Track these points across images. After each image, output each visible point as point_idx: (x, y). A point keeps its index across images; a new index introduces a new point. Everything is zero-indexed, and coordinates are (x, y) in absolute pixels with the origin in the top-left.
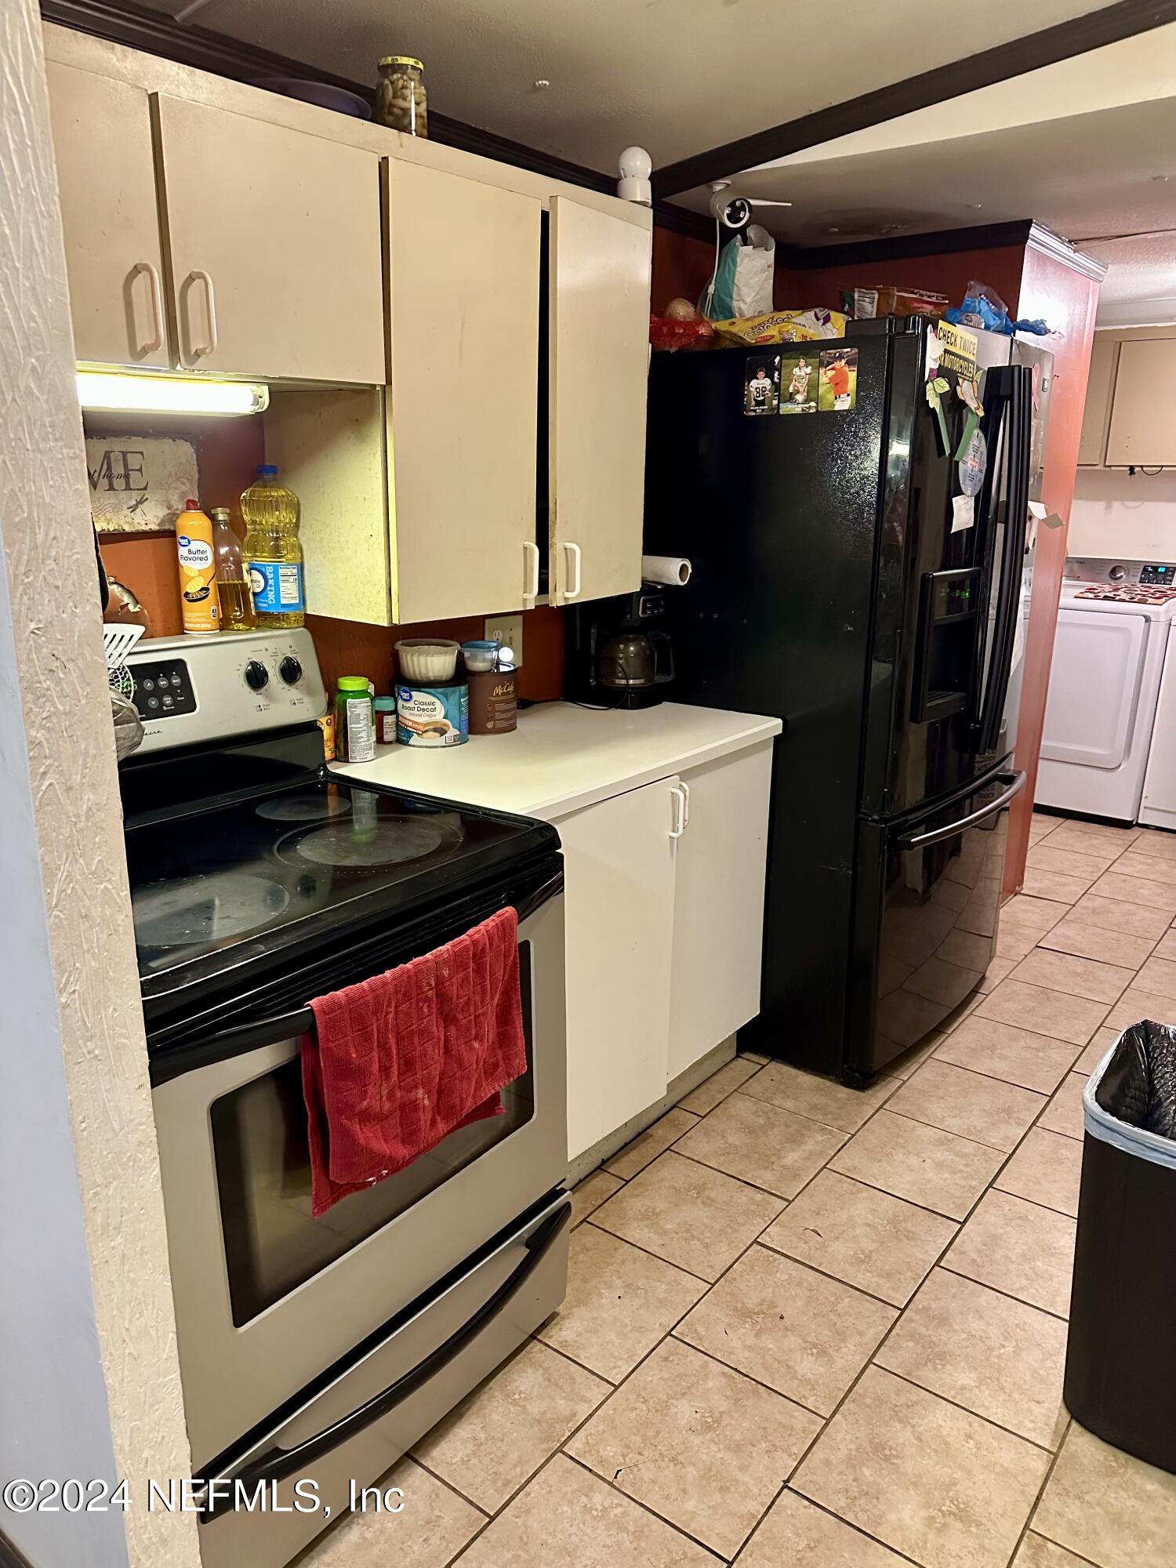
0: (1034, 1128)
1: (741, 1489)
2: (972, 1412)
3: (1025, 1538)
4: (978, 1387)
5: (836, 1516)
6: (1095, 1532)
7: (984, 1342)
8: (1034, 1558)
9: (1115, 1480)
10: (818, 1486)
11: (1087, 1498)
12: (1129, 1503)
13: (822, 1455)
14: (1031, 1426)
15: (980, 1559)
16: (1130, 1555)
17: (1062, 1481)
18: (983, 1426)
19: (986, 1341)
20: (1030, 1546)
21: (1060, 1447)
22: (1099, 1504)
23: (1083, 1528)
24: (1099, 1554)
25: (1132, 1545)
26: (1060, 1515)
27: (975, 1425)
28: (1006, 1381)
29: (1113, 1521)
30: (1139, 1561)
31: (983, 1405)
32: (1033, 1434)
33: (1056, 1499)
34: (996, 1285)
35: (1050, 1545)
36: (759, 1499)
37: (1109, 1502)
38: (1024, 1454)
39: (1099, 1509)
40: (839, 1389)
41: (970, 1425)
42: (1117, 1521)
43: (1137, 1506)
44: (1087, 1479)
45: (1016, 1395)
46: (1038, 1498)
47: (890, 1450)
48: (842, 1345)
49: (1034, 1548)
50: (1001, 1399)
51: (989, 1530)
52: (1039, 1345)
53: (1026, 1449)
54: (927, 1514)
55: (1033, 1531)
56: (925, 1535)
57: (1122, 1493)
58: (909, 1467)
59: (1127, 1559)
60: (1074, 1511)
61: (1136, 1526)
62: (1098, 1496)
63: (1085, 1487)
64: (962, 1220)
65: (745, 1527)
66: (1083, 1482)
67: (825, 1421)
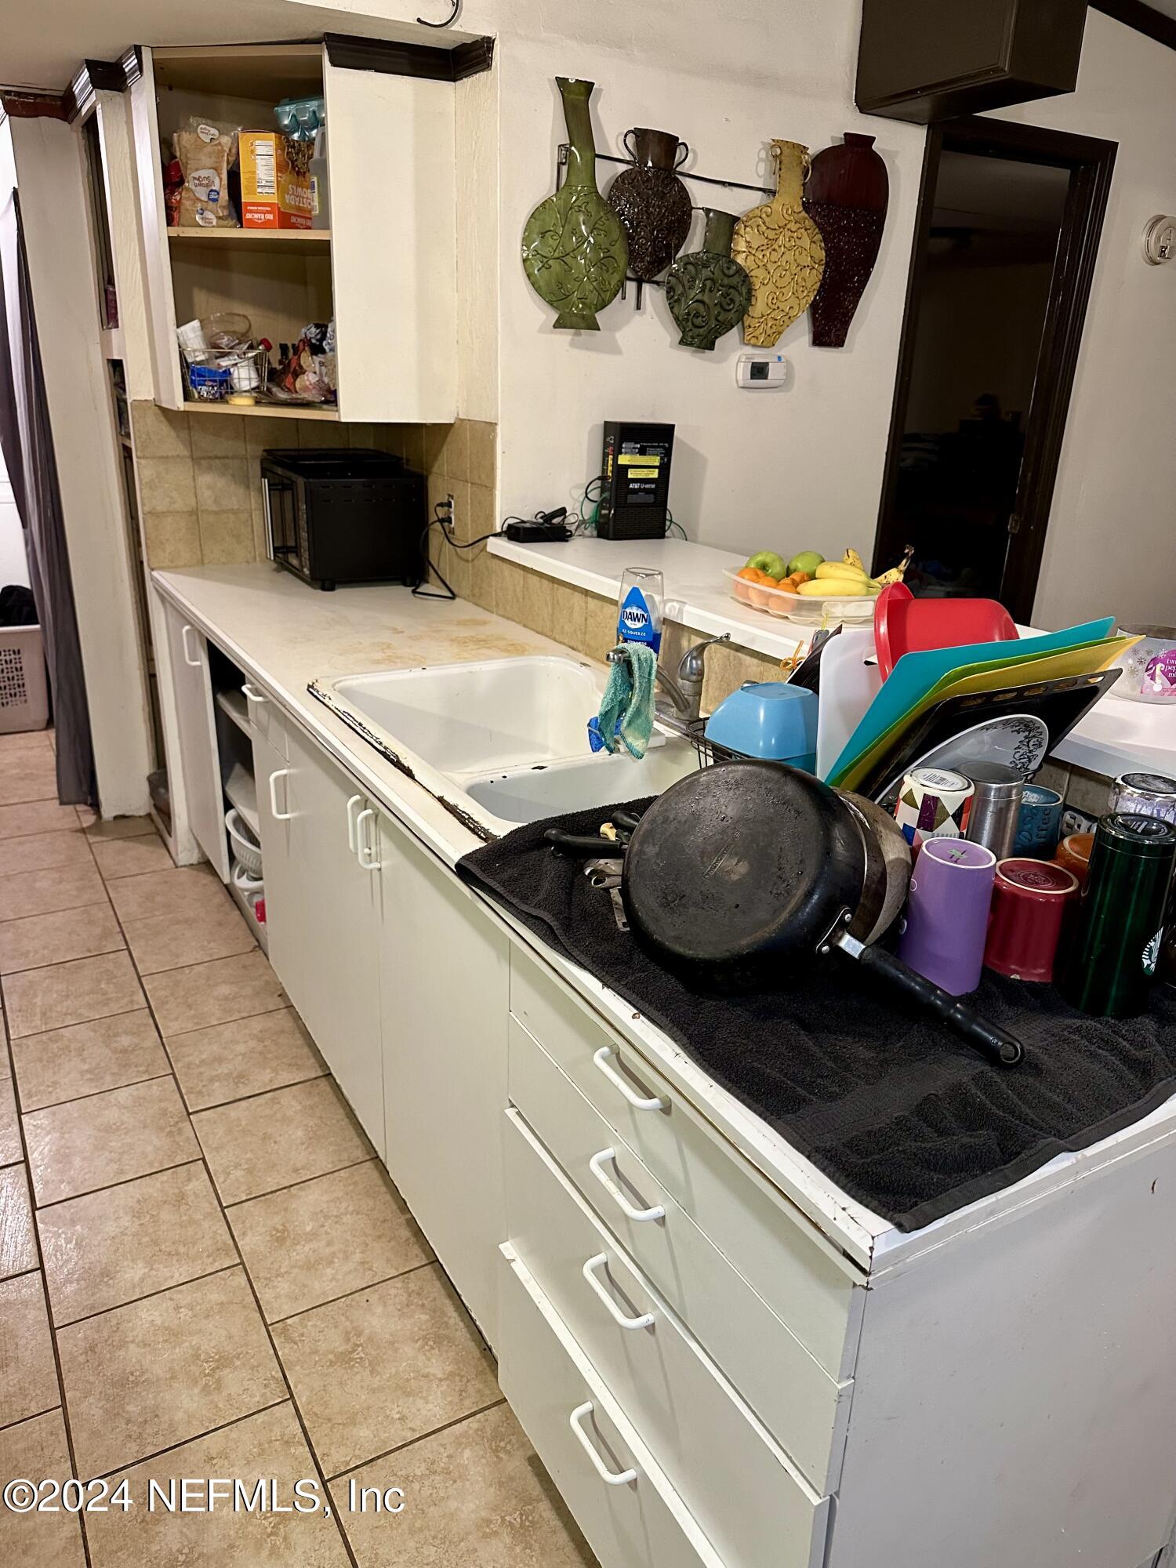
0: (12, 1042)
1: (43, 1532)
2: (164, 1291)
3: (272, 1334)
4: (152, 1269)
5: (138, 1462)
6: (305, 1286)
7: (126, 1234)
8: (289, 1340)
9: (288, 1242)
10: (105, 1458)
11: (283, 1270)
12: (306, 1249)
13: (85, 1435)
14: (211, 1260)
15: (260, 1375)
16: (333, 1279)
17: (261, 1276)
18: (180, 1292)
19: (126, 1232)
20: (279, 1336)
21: (240, 1256)
22: (293, 1267)
23: (297, 1291)
24: (318, 1296)
25: (329, 1271)
26: (277, 1297)
27: (174, 1296)
28: (166, 1247)
29: (309, 1269)
30: (340, 1277)
31: (166, 1280)
32: (216, 1264)
33: (267, 1290)
34: (96, 1185)
35: (289, 1321)
36: (65, 1521)
37: (296, 1260)
38: (223, 1283)
39: (296, 1270)
40: (48, 1374)
41: (171, 1299)
42: (310, 1266)
43: (312, 1247)
44: (271, 1260)
45: (182, 1249)
46: (257, 1301)
47: (132, 1374)
48: (17, 1340)
49: (282, 1333)
50: (174, 1262)
51: (247, 1353)
52: (165, 1202)
53: (222, 1278)
54: (199, 1387)
55: (272, 1324)
56: (211, 1402)
57: (298, 1247)
58: (159, 1371)
59: (334, 1283)
60: (283, 1286)
61: (321, 1259)
62: (287, 1263)
63: (276, 1266)
64: (23, 1159)
65: (77, 1551)
66: (272, 1263)
67: (61, 1409)
